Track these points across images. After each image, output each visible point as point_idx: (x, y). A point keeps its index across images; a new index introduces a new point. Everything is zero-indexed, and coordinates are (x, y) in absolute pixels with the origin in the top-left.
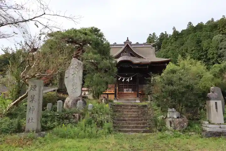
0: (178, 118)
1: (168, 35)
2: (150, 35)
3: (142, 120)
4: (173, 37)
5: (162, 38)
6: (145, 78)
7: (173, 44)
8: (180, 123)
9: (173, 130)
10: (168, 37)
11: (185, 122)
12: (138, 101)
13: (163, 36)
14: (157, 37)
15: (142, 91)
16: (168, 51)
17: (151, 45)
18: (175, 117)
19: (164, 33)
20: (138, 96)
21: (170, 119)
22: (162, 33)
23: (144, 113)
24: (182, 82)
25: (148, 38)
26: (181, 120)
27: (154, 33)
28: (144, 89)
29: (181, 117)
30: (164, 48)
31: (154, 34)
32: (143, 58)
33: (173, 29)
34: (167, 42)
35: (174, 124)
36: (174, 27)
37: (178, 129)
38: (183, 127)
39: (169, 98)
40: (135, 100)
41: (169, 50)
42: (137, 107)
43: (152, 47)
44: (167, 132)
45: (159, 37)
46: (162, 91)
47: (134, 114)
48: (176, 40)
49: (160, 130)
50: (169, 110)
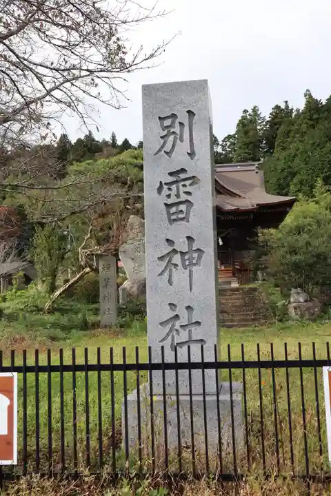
0: (305, 301)
1: (292, 109)
2: (245, 111)
3: (252, 310)
4: (305, 118)
5: (276, 120)
6: (248, 239)
7: (306, 138)
8: (308, 309)
9: (300, 319)
10: (293, 116)
11: (316, 307)
12: (235, 285)
13: (281, 115)
14: (264, 118)
15: (242, 264)
16: (295, 155)
17: (254, 165)
18: (302, 300)
19: (283, 106)
20: (234, 275)
21: (294, 304)
22: (277, 107)
23: (253, 301)
24: (310, 249)
25: (240, 121)
26: (310, 304)
27: (255, 107)
28: (246, 260)
29: (311, 300)
30: (284, 149)
31: (255, 110)
32: (240, 196)
33: (305, 96)
34: (289, 131)
35: (301, 311)
36: (308, 90)
37: (307, 317)
38: (313, 314)
39: (293, 274)
40: (230, 283)
41: (298, 152)
42: (241, 291)
43: (257, 171)
44: (290, 322)
45: (268, 119)
46: (282, 264)
47: (238, 303)
48: (313, 127)
49: (280, 321)
50: (293, 291)
